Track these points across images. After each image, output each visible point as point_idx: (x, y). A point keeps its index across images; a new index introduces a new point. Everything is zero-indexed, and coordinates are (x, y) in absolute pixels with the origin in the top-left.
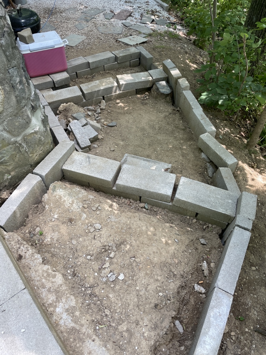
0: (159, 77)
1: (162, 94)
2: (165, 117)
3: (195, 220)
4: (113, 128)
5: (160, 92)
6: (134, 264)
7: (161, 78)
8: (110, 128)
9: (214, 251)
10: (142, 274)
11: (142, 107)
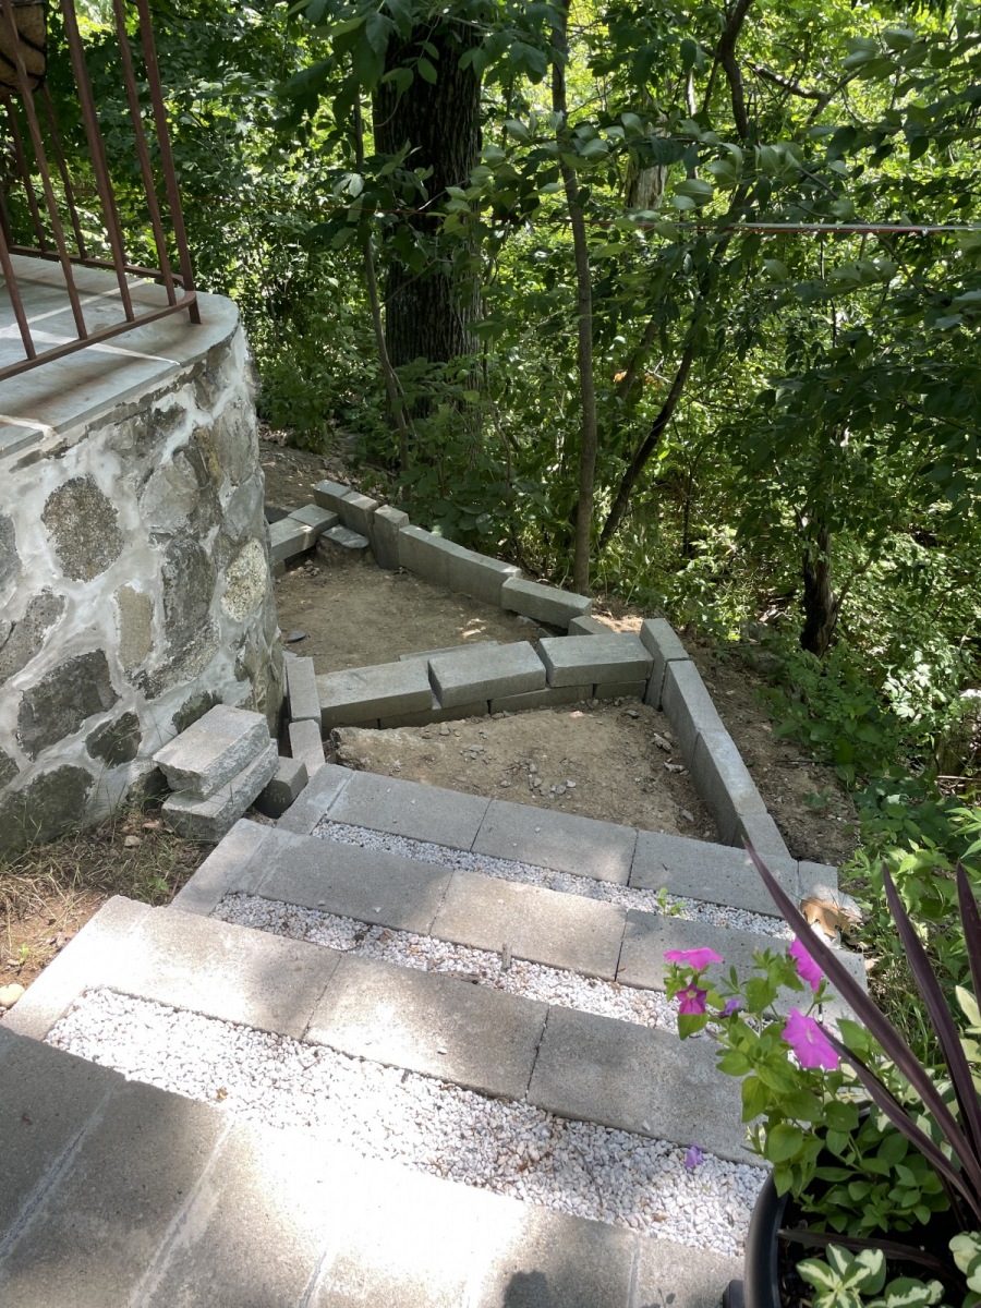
0: (322, 521)
1: (353, 550)
2: (391, 589)
3: (596, 701)
4: (304, 642)
5: (345, 547)
6: (572, 766)
7: (326, 522)
8: (297, 644)
9: (655, 721)
10: (595, 770)
11: (323, 590)
